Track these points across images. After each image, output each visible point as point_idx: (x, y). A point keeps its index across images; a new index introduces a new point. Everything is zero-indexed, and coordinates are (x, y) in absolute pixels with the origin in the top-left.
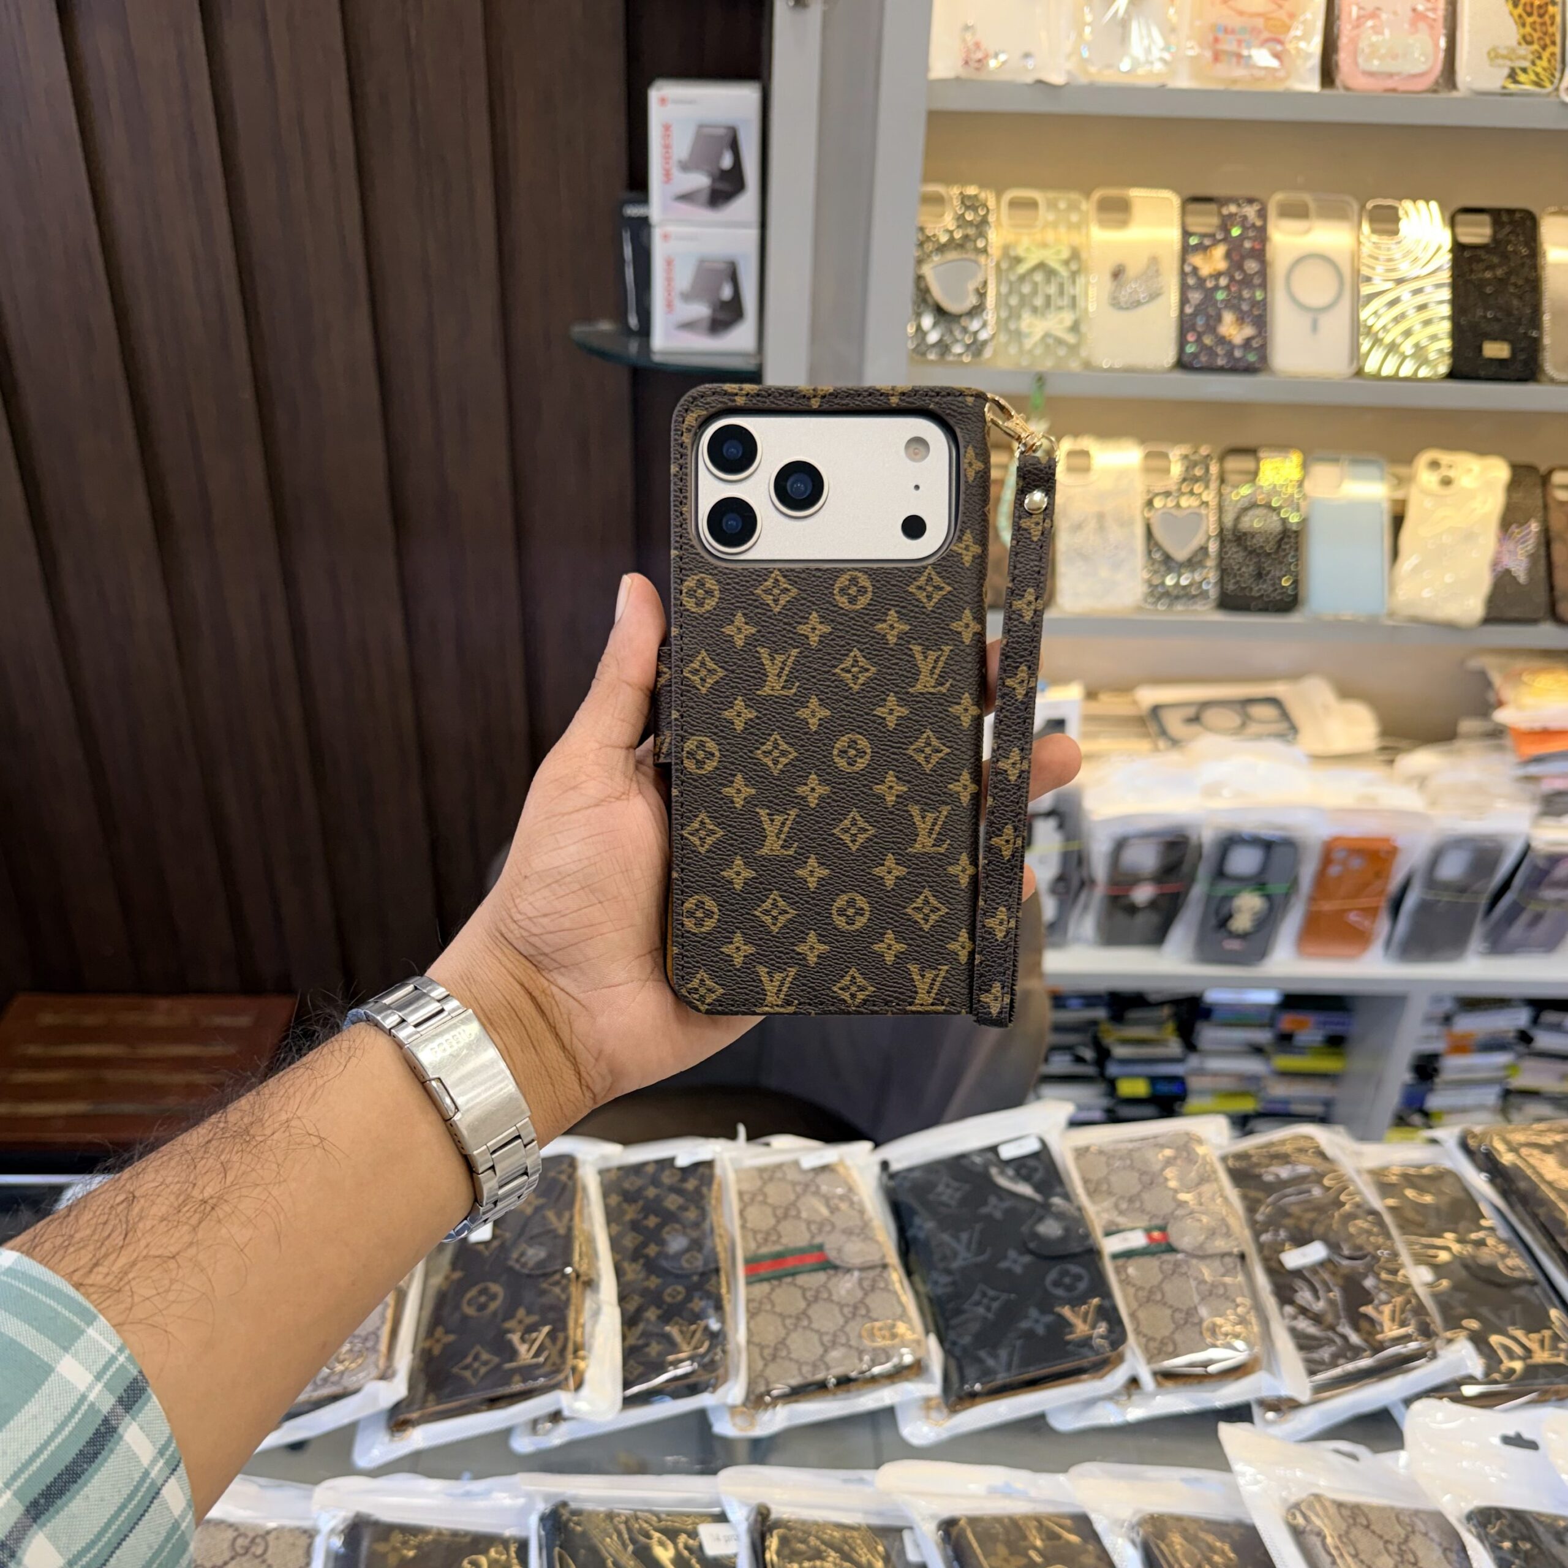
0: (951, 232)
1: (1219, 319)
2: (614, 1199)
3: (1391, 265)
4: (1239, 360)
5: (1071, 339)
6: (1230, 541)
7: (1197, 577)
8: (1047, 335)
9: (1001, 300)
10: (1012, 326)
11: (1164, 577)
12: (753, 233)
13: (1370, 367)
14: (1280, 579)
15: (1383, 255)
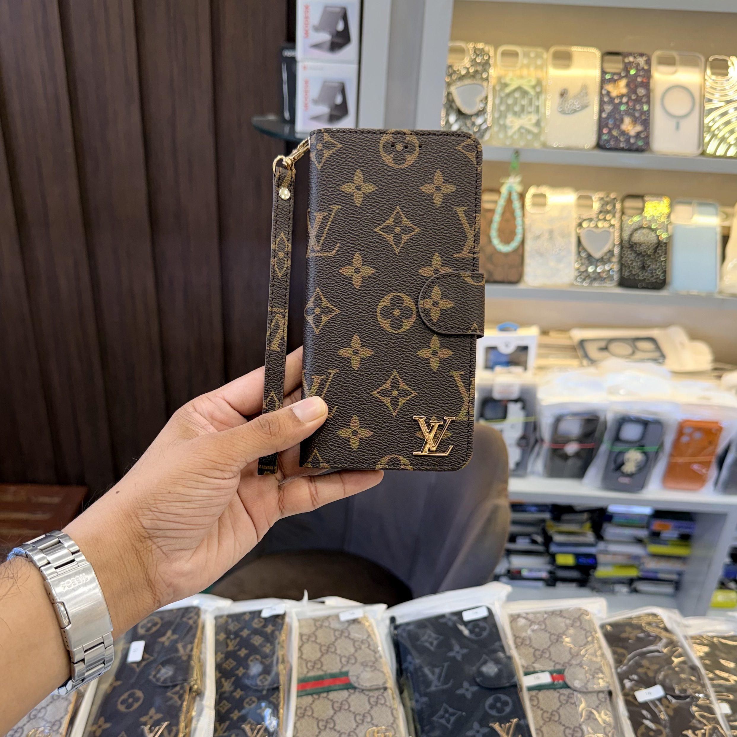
0: (468, 69)
1: (622, 121)
3: (723, 93)
4: (633, 144)
5: (535, 130)
7: (607, 267)
8: (521, 128)
9: (496, 107)
10: (501, 122)
11: (587, 267)
12: (355, 67)
13: (710, 150)
14: (655, 270)
15: (718, 86)
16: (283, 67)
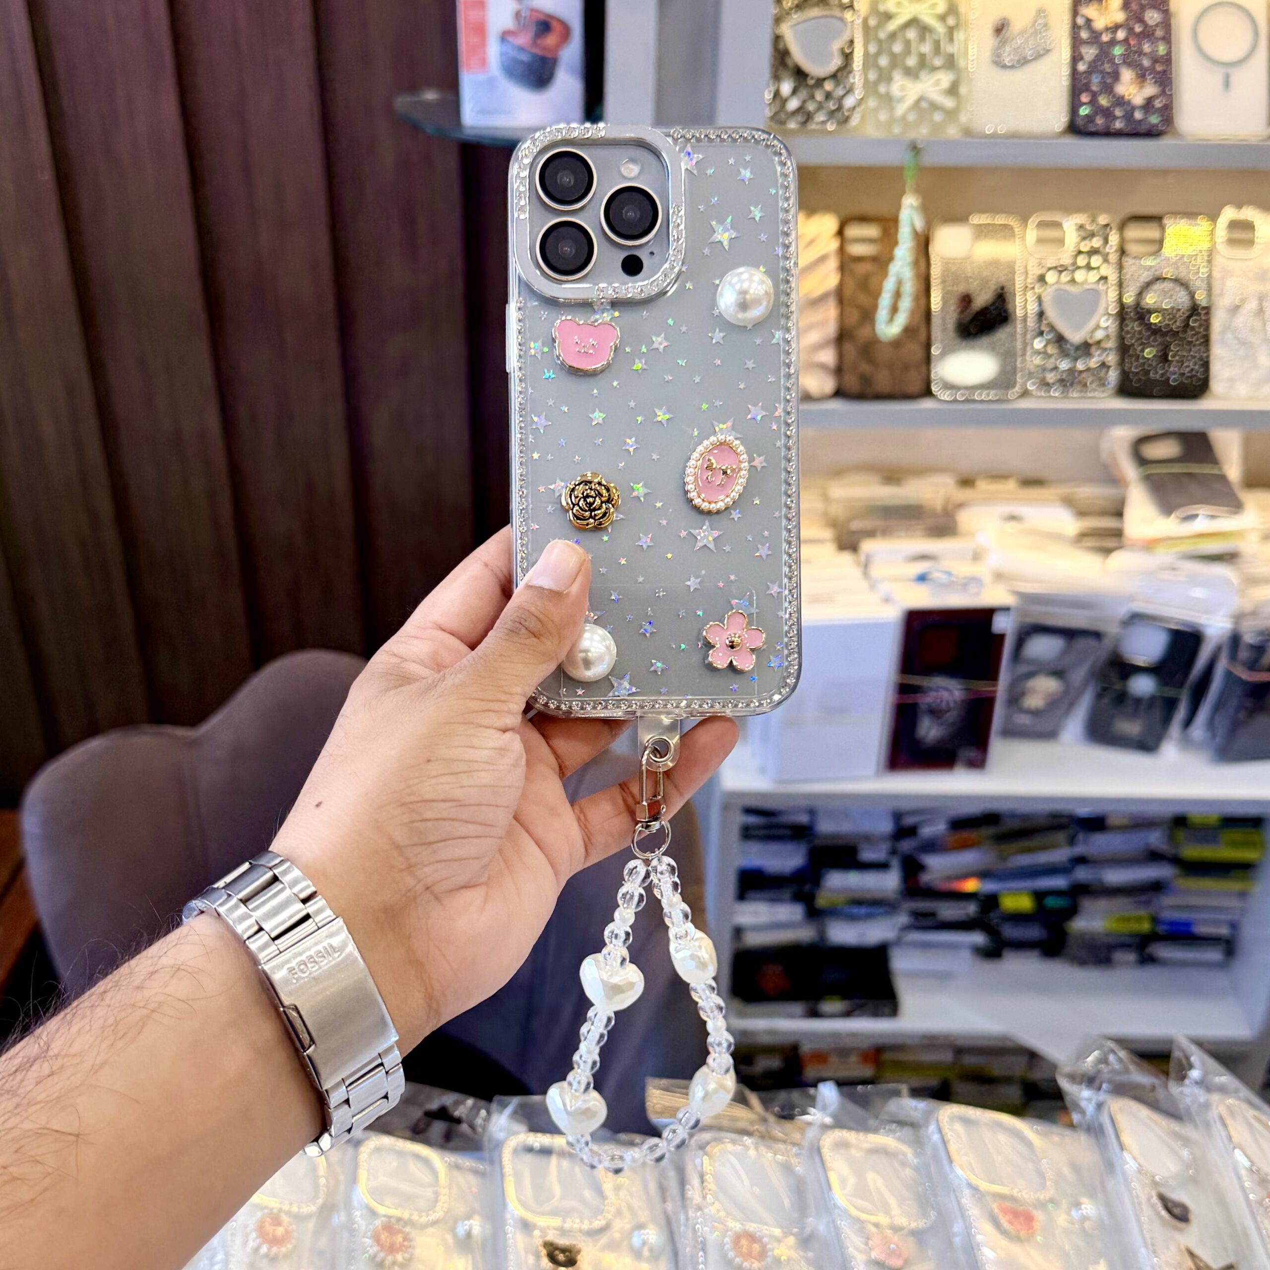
1: (1116, 76)
4: (1140, 121)
5: (949, 103)
6: (1130, 320)
7: (1095, 361)
8: (921, 99)
9: (870, 61)
10: (882, 89)
11: (1058, 361)
14: (1188, 360)
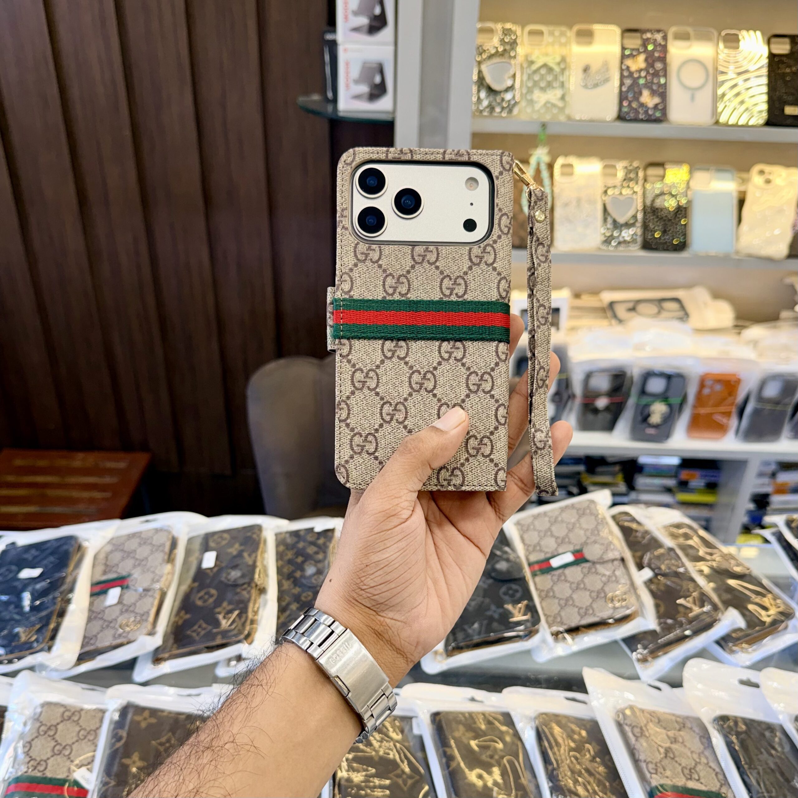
0: (497, 48)
1: (640, 93)
2: (282, 548)
3: (736, 65)
6: (649, 213)
8: (547, 102)
9: (523, 84)
11: (613, 232)
12: (391, 48)
13: (722, 120)
15: (731, 60)
16: (325, 49)
